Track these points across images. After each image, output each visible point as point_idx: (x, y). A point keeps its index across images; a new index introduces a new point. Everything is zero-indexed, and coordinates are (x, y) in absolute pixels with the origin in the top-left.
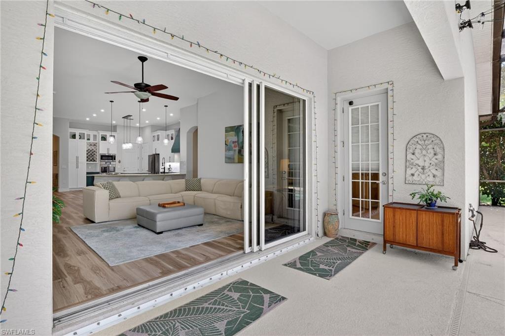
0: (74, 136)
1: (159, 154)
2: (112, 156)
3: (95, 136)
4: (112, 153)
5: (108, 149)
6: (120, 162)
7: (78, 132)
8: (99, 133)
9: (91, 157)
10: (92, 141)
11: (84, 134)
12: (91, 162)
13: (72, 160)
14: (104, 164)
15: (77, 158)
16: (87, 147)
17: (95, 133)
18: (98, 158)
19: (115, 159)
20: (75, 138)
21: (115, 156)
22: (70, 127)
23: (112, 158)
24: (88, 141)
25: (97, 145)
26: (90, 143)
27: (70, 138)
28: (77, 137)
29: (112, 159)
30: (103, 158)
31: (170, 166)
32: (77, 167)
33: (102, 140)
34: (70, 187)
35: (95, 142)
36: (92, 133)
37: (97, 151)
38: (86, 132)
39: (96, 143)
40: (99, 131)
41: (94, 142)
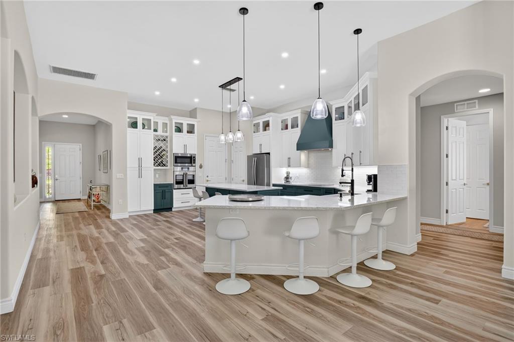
0: (134, 125)
1: (269, 154)
2: (190, 158)
3: (165, 125)
4: (190, 152)
5: (185, 146)
6: (201, 167)
7: (140, 117)
8: (171, 120)
9: (159, 159)
10: (160, 132)
11: (150, 120)
12: (160, 168)
13: (132, 163)
14: (178, 170)
15: (140, 160)
16: (154, 143)
17: (166, 120)
18: (170, 160)
19: (194, 163)
20: (136, 127)
21: (194, 157)
22: (128, 109)
23: (191, 160)
24: (155, 133)
25: (168, 139)
26: (157, 136)
27: (129, 127)
28: (140, 125)
29: (191, 163)
30: (178, 160)
31: (288, 173)
32: (140, 176)
33: (176, 132)
34: (129, 210)
35: (165, 134)
36: (161, 120)
37: (168, 149)
38: (152, 117)
39: (167, 137)
40: (172, 117)
41: (163, 134)
